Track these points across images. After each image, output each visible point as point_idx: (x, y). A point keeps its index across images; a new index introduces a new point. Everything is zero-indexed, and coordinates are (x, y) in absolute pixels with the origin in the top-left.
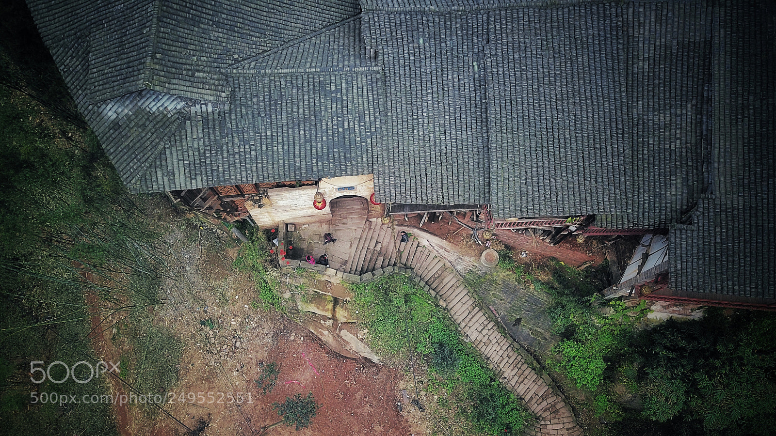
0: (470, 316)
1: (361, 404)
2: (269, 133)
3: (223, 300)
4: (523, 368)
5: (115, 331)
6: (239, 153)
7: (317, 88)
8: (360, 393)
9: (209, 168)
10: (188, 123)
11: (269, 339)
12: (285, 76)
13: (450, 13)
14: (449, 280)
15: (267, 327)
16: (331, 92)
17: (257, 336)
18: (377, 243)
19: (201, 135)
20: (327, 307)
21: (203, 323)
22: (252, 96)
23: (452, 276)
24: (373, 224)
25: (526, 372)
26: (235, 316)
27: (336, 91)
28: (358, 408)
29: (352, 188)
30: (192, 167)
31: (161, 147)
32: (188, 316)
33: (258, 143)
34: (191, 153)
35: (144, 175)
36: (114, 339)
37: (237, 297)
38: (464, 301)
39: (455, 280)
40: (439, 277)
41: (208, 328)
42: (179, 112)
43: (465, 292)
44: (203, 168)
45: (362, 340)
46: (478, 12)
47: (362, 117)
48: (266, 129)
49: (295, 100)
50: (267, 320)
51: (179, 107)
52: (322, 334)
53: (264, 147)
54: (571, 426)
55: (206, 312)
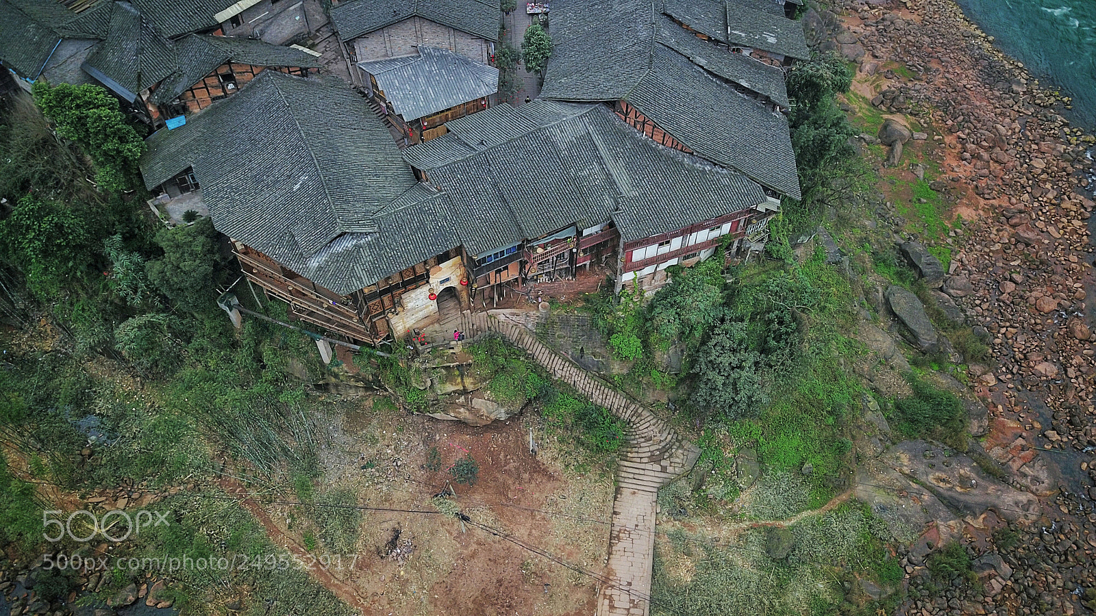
0: (551, 361)
1: (507, 463)
2: (403, 241)
3: (374, 441)
4: (603, 388)
5: (288, 521)
6: (392, 256)
7: (419, 211)
8: (502, 454)
9: (379, 269)
10: (361, 249)
11: (421, 447)
12: (402, 210)
13: (467, 159)
14: (528, 340)
15: (416, 440)
16: (427, 211)
17: (411, 450)
18: (473, 325)
19: (369, 254)
20: (457, 382)
21: (364, 468)
22: (389, 225)
23: (528, 337)
24: (466, 315)
25: (606, 391)
26: (388, 446)
27: (429, 210)
28: (505, 466)
29: (448, 280)
30: (370, 271)
31: (351, 265)
32: (350, 470)
33: (400, 248)
34: (367, 264)
35: (347, 284)
36: (290, 527)
37: (384, 432)
38: (542, 351)
39: (531, 339)
40: (520, 339)
41: (370, 469)
42: (355, 245)
43: (541, 346)
44: (376, 270)
45: (488, 399)
46: (479, 154)
47: (446, 218)
48: (401, 240)
49: (410, 220)
50: (414, 435)
51: (354, 243)
52: (460, 413)
53: (403, 249)
54: (655, 421)
55: (363, 458)
